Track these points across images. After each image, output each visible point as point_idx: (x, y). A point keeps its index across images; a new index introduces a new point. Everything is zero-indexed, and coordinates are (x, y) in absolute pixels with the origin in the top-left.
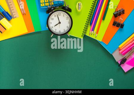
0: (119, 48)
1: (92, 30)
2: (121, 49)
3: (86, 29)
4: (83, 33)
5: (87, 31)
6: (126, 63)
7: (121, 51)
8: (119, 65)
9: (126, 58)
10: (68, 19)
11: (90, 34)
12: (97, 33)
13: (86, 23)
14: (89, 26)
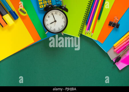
0: (114, 46)
1: (88, 30)
2: (116, 48)
3: (82, 28)
4: (79, 32)
5: (83, 30)
6: (120, 61)
7: (115, 50)
8: (114, 63)
9: (120, 56)
10: (64, 18)
11: (86, 33)
12: (93, 32)
13: (82, 22)
14: (85, 25)
